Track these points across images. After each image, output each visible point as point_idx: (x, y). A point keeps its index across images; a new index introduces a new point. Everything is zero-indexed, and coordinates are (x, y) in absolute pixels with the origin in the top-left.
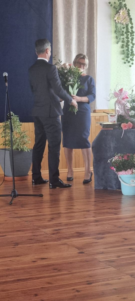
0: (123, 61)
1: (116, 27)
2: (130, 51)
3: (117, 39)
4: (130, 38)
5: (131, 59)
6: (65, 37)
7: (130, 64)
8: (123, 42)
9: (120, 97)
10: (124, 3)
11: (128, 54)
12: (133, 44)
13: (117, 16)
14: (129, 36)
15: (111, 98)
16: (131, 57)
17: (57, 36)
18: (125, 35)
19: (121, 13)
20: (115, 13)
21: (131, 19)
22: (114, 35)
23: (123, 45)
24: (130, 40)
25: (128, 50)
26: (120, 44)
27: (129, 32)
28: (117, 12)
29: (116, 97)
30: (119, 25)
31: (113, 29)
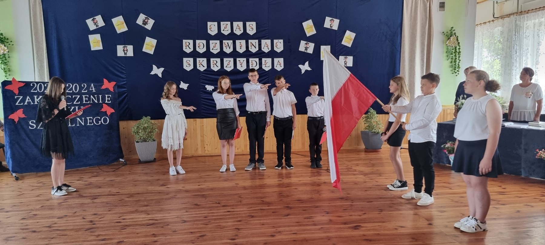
0: (452, 72)
1: (447, 49)
2: (457, 65)
3: (448, 57)
4: (458, 56)
5: (458, 71)
6: (410, 57)
7: (457, 74)
8: (452, 59)
11: (455, 67)
12: (460, 60)
13: (448, 41)
14: (457, 55)
16: (457, 69)
17: (404, 57)
18: (454, 54)
19: (451, 39)
20: (447, 39)
21: (459, 43)
22: (445, 54)
23: (452, 61)
24: (457, 57)
25: (455, 64)
26: (450, 60)
27: (457, 52)
28: (449, 39)
30: (449, 48)
31: (445, 50)
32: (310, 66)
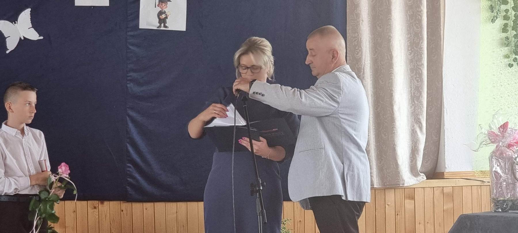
0: (506, 61)
3: (492, 12)
8: (506, 18)
9: (503, 142)
15: (481, 144)
26: (500, 22)
29: (493, 142)
32: (36, 24)
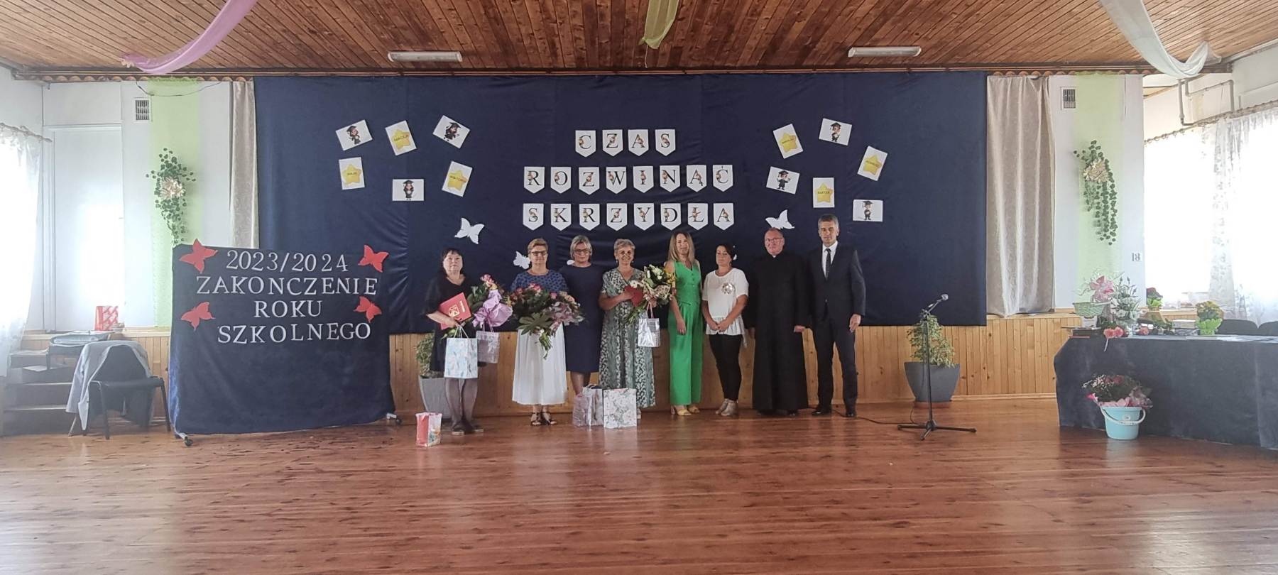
1: (1087, 186)
10: (1098, 151)
13: (1087, 170)
19: (1094, 167)
20: (1085, 166)
21: (1111, 174)
22: (1083, 199)
23: (1098, 212)
27: (1107, 193)
28: (1088, 165)
30: (1091, 184)
31: (1082, 190)
